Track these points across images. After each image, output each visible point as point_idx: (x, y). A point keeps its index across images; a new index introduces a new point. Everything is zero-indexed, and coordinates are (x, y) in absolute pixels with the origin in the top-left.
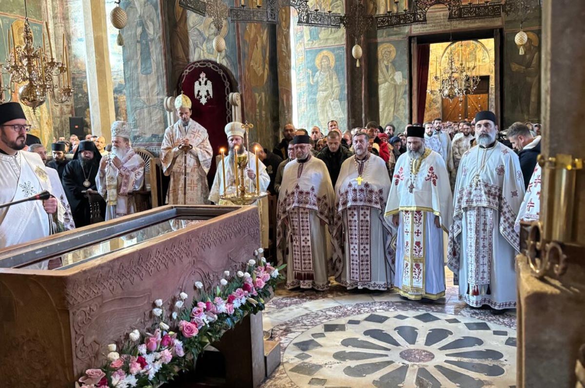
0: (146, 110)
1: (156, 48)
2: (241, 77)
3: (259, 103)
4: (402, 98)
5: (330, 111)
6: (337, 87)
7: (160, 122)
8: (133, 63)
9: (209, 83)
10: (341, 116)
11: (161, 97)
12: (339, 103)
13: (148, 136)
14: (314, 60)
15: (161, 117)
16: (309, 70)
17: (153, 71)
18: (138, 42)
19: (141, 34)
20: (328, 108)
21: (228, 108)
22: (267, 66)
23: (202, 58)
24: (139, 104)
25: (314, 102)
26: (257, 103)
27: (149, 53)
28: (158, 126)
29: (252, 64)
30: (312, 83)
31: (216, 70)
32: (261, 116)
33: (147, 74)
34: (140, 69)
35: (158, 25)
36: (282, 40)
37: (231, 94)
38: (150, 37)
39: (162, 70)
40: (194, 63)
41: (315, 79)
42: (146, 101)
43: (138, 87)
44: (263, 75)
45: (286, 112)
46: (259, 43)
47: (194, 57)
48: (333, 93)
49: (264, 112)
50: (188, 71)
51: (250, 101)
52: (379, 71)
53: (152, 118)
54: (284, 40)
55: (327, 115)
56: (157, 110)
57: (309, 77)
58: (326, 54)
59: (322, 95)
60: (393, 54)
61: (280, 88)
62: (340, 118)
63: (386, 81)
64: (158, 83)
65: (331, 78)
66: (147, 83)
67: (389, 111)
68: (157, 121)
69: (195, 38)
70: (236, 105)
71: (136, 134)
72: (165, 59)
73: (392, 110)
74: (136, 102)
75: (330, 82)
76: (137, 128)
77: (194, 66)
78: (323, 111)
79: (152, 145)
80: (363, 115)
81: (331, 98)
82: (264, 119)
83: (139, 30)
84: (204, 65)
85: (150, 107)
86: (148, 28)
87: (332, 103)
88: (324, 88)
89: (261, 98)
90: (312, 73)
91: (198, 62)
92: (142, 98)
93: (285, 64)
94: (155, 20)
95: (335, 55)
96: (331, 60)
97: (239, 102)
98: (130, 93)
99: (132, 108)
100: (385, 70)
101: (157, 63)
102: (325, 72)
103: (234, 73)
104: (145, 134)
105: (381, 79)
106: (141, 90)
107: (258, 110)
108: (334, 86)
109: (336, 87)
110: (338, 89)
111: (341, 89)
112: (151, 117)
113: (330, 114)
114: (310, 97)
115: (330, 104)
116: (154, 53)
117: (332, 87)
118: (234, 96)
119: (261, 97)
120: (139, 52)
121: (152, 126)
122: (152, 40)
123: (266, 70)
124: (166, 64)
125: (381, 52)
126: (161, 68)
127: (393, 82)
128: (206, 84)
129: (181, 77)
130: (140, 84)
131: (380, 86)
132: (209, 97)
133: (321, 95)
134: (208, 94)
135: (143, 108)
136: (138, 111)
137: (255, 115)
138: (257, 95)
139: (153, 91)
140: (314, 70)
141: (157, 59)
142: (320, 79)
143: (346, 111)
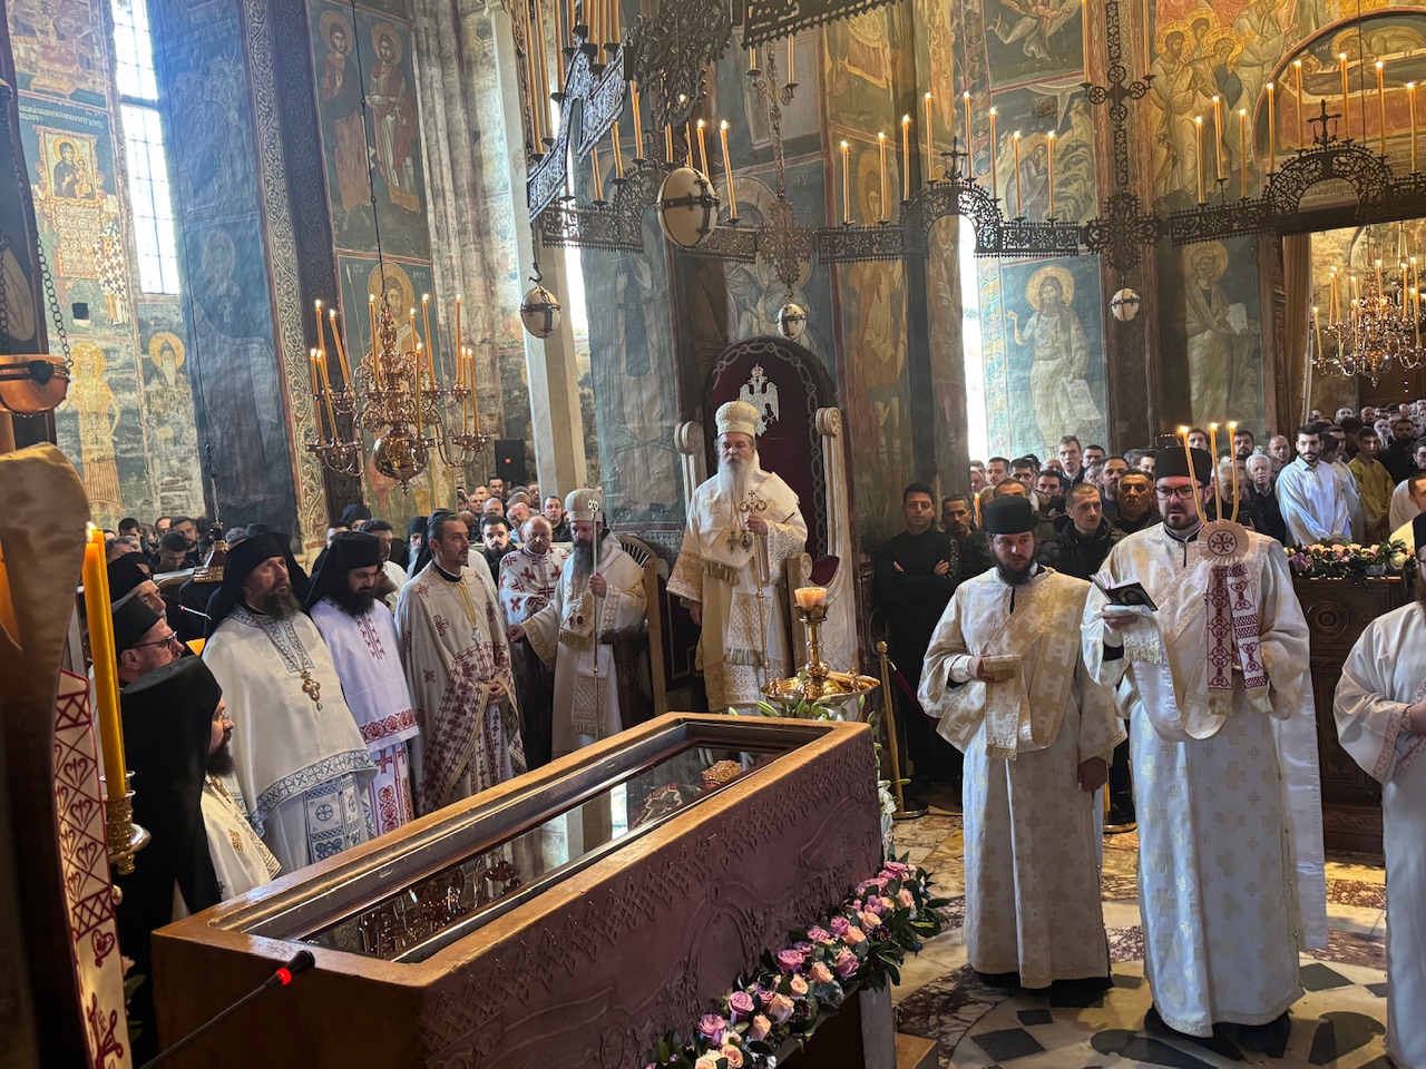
0: (637, 453)
1: (657, 318)
2: (842, 371)
3: (886, 423)
4: (1248, 366)
5: (1065, 404)
6: (1081, 348)
7: (666, 478)
8: (610, 353)
9: (771, 387)
10: (1093, 417)
11: (667, 423)
12: (1087, 387)
13: (643, 507)
14: (1023, 289)
15: (668, 467)
16: (1010, 312)
17: (653, 368)
18: (620, 306)
19: (626, 290)
20: (1059, 399)
21: (815, 441)
22: (903, 336)
23: (756, 333)
24: (623, 441)
25: (1024, 387)
26: (882, 424)
27: (644, 330)
28: (664, 485)
29: (867, 337)
30: (1019, 343)
31: (787, 360)
32: (891, 452)
33: (639, 374)
34: (624, 364)
35: (661, 269)
36: (939, 273)
37: (819, 412)
38: (646, 294)
39: (671, 366)
40: (737, 346)
41: (1027, 332)
42: (637, 432)
43: (621, 403)
44: (894, 358)
45: (952, 434)
46: (884, 288)
47: (740, 330)
48: (1071, 362)
49: (897, 443)
50: (724, 362)
51: (863, 425)
52: (1188, 305)
53: (651, 470)
54: (944, 272)
55: (1059, 415)
56: (661, 451)
57: (1011, 329)
58: (1053, 274)
59: (1044, 368)
60: (1223, 265)
61: (934, 382)
62: (1090, 422)
63: (1206, 327)
64: (662, 393)
65: (1066, 329)
66: (640, 393)
67: (1217, 400)
68: (661, 475)
69: (740, 290)
70: (830, 435)
71: (618, 504)
72: (677, 341)
73: (1224, 396)
74: (616, 436)
75: (1063, 338)
76: (619, 491)
77: (738, 351)
78: (1047, 405)
79: (650, 527)
80: (1150, 411)
81: (1067, 376)
82: (898, 457)
83: (622, 281)
84: (762, 347)
85: (646, 444)
86: (640, 276)
87: (1069, 389)
88: (1048, 352)
89: (890, 411)
90: (1019, 319)
91: (747, 343)
92: (630, 426)
93: (948, 327)
94: (654, 258)
95: (1074, 275)
96: (1064, 287)
97: (837, 429)
98: (604, 418)
99: (608, 450)
100: (1201, 300)
101: (659, 351)
102: (1049, 315)
103: (825, 363)
104: (636, 503)
105: (1192, 323)
106: (627, 409)
107: (883, 440)
108: (1073, 347)
109: (1078, 349)
110: (1084, 352)
111: (1091, 353)
112: (648, 468)
113: (1064, 413)
114: (1016, 373)
115: (1064, 389)
116: (654, 328)
117: (1068, 350)
118: (828, 416)
119: (891, 408)
120: (622, 329)
121: (651, 486)
122: (650, 300)
123: (901, 346)
124: (678, 350)
125: (1191, 259)
126: (668, 361)
127: (1223, 330)
128: (764, 390)
129: (710, 378)
130: (625, 398)
131: (1190, 340)
132: (770, 418)
133: (1042, 368)
134: (770, 413)
135: (630, 448)
136: (621, 455)
137: (878, 453)
138: (880, 405)
139: (651, 412)
140: (1024, 312)
141: (659, 341)
142: (1037, 332)
143: (1104, 404)
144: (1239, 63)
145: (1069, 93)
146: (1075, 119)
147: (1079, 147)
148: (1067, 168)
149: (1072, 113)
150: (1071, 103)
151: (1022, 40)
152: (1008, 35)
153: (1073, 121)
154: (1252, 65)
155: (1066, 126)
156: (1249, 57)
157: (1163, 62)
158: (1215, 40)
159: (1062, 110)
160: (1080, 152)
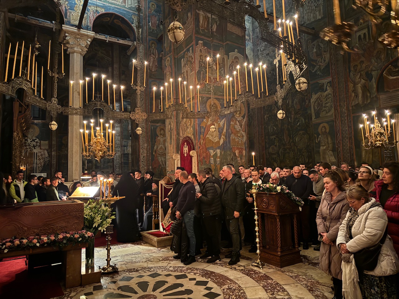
2: (197, 143)
5: (328, 157)
17: (172, 143)
23: (186, 136)
30: (317, 142)
31: (190, 141)
38: (172, 129)
58: (324, 125)
65: (327, 139)
75: (327, 141)
77: (184, 139)
78: (324, 158)
81: (328, 150)
83: (170, 126)
84: (187, 138)
87: (328, 153)
88: (324, 144)
90: (317, 136)
96: (327, 128)
97: (195, 155)
102: (324, 135)
106: (169, 151)
109: (330, 144)
110: (332, 144)
113: (327, 159)
114: (316, 149)
128: (186, 147)
134: (187, 152)
139: (172, 152)
142: (321, 139)
144: (372, 70)
145: (327, 82)
146: (328, 88)
147: (329, 94)
148: (327, 100)
149: (327, 87)
150: (327, 84)
151: (316, 71)
152: (313, 70)
153: (328, 89)
154: (375, 71)
155: (326, 90)
156: (374, 69)
157: (353, 73)
158: (365, 66)
159: (325, 86)
160: (329, 96)
